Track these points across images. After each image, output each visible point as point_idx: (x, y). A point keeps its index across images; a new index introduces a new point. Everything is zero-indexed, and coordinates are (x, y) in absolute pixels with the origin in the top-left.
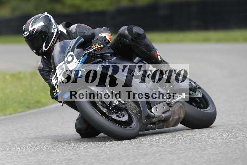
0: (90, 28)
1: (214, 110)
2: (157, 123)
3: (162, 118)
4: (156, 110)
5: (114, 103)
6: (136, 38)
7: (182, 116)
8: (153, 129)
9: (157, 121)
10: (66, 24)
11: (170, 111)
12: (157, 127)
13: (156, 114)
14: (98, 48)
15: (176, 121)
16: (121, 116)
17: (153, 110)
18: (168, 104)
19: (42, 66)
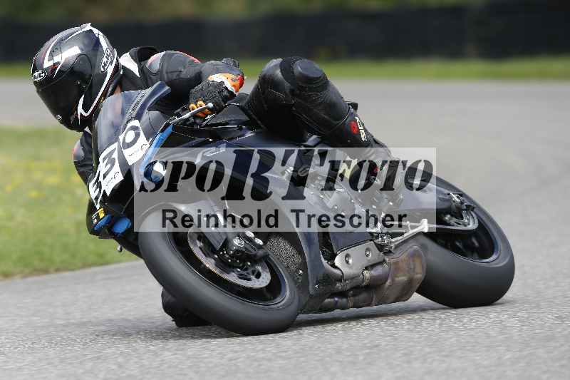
0: (197, 60)
1: (507, 260)
2: (351, 292)
3: (363, 282)
4: (347, 262)
5: (233, 245)
6: (301, 89)
7: (419, 275)
8: (343, 308)
9: (348, 287)
10: (139, 51)
11: (385, 265)
12: (351, 304)
13: (347, 271)
14: (202, 110)
15: (404, 289)
16: (253, 277)
17: (338, 261)
18: (380, 247)
19: (82, 154)
